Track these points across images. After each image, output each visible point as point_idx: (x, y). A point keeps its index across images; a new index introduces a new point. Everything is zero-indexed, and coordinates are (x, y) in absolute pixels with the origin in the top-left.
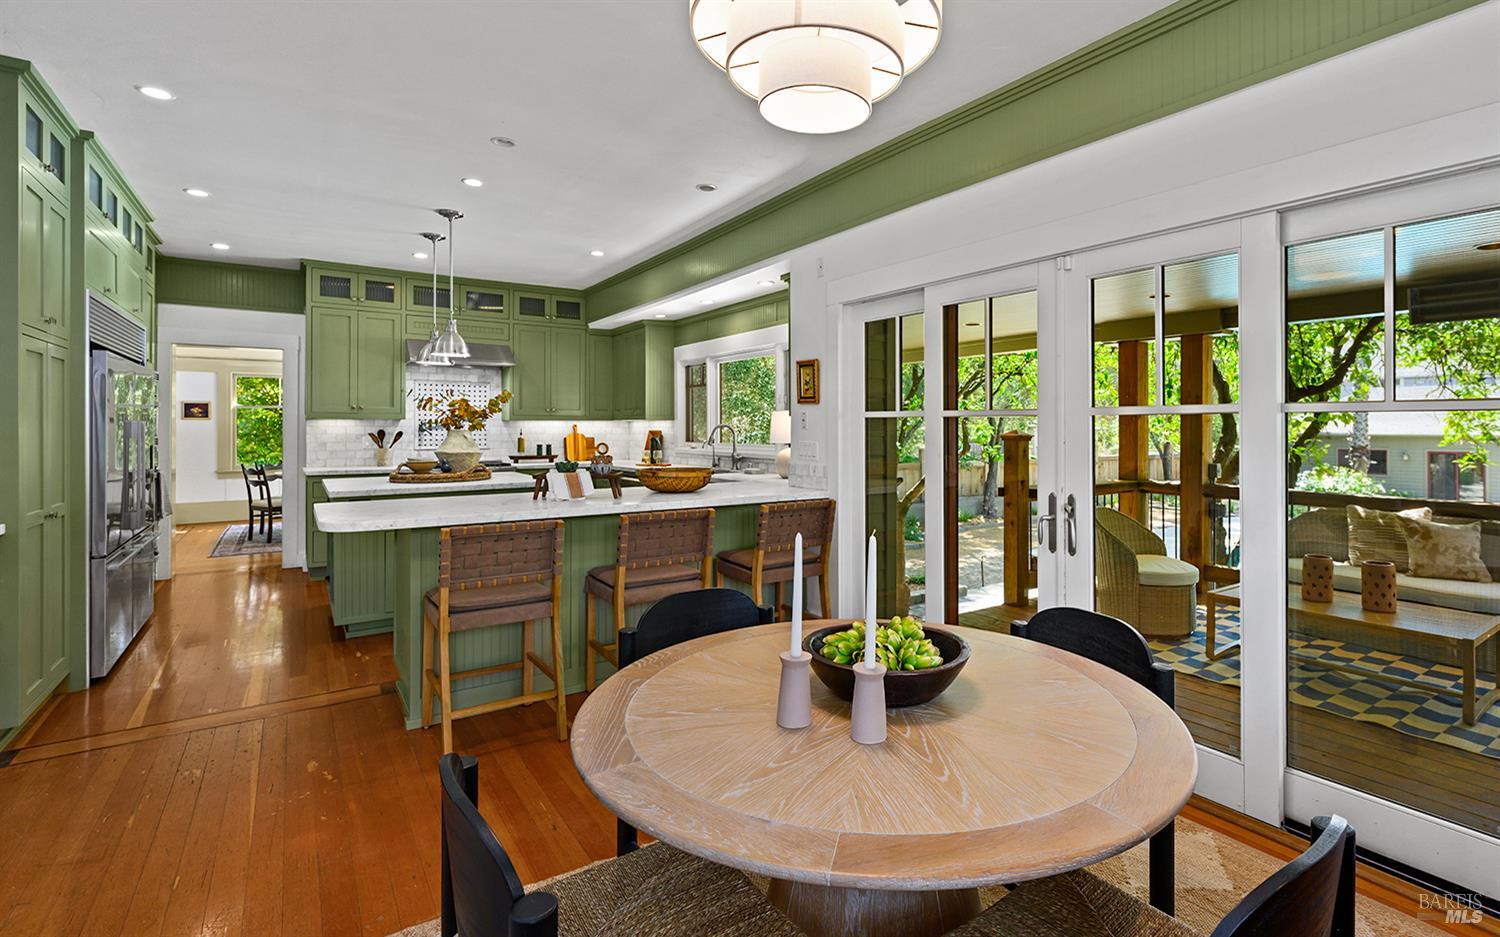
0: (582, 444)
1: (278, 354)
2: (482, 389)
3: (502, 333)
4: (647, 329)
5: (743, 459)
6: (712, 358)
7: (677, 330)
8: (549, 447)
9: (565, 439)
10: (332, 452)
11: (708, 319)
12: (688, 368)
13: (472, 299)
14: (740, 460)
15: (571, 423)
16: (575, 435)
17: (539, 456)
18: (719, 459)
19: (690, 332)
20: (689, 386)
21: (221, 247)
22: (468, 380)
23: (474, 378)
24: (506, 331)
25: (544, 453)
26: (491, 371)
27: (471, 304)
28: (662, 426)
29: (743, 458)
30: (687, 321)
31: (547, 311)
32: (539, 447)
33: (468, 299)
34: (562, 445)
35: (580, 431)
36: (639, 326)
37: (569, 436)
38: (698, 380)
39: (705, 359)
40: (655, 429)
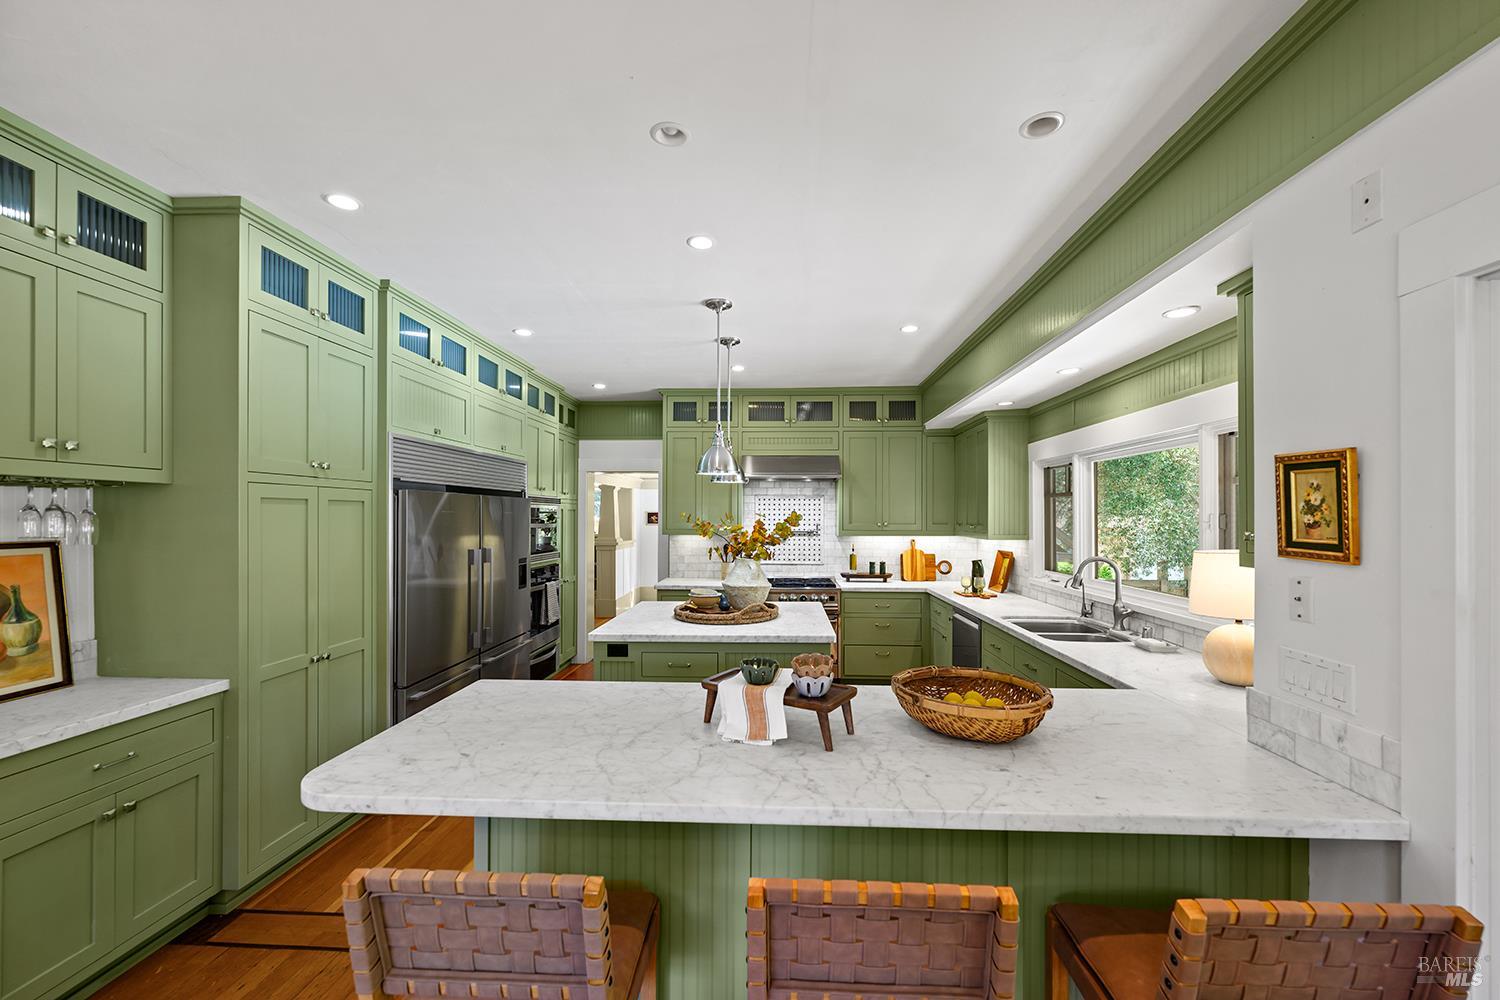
0: (920, 562)
1: (656, 475)
2: (817, 501)
3: (831, 443)
4: (990, 425)
5: (1133, 615)
6: (1081, 455)
7: (1030, 420)
8: (882, 565)
9: (902, 556)
10: (688, 565)
11: (1075, 400)
12: (1047, 470)
13: (803, 409)
14: (1128, 615)
15: (909, 539)
16: (913, 551)
17: (872, 575)
18: (1092, 605)
19: (1051, 421)
20: (1049, 494)
21: (600, 386)
22: (803, 493)
23: (808, 491)
24: (835, 441)
25: (877, 571)
26: (825, 483)
27: (803, 415)
28: (1014, 546)
29: (1133, 612)
30: (1046, 406)
31: (878, 414)
32: (872, 565)
33: (799, 411)
34: (899, 562)
35: (918, 547)
36: (980, 421)
37: (906, 552)
38: (1061, 489)
39: (1070, 456)
40: (1006, 550)
